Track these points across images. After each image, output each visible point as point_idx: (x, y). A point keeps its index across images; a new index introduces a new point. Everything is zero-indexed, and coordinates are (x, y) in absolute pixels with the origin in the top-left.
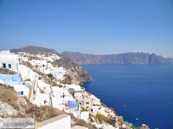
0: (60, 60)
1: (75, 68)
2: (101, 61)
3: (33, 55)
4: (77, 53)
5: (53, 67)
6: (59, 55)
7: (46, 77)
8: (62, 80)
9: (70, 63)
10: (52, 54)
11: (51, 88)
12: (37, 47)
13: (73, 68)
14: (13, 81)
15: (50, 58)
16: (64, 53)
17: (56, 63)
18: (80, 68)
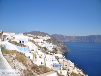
0: (51, 39)
1: (59, 44)
2: (75, 40)
3: (35, 36)
4: (60, 35)
5: (46, 43)
6: (50, 36)
7: (42, 48)
8: (51, 51)
9: (56, 41)
10: (46, 36)
11: (45, 55)
12: (38, 32)
13: (58, 44)
14: (25, 50)
15: (45, 38)
16: (53, 35)
17: (49, 41)
18: (62, 44)
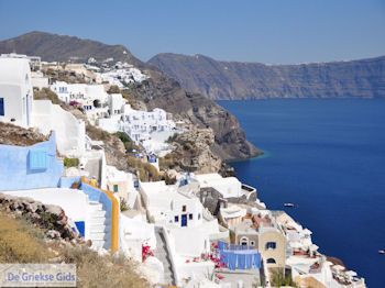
0: (146, 82)
1: (195, 111)
2: (287, 88)
3: (56, 66)
4: (201, 57)
5: (128, 110)
6: (141, 66)
7: (115, 144)
9: (181, 94)
10: (119, 64)
11: (137, 186)
12: (63, 38)
13: (190, 113)
16: (157, 58)
18: (214, 111)
